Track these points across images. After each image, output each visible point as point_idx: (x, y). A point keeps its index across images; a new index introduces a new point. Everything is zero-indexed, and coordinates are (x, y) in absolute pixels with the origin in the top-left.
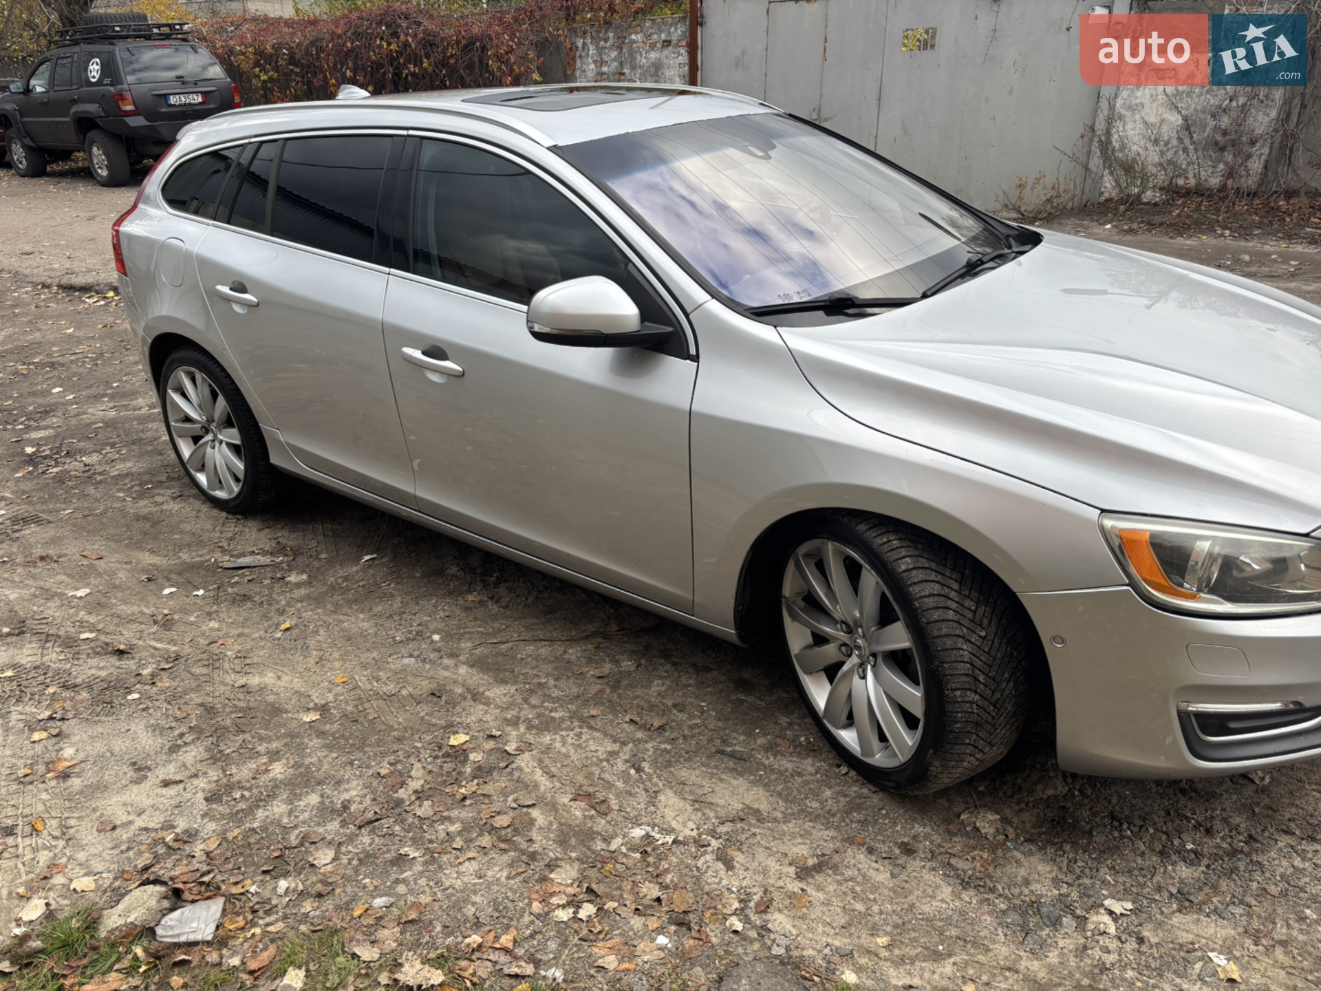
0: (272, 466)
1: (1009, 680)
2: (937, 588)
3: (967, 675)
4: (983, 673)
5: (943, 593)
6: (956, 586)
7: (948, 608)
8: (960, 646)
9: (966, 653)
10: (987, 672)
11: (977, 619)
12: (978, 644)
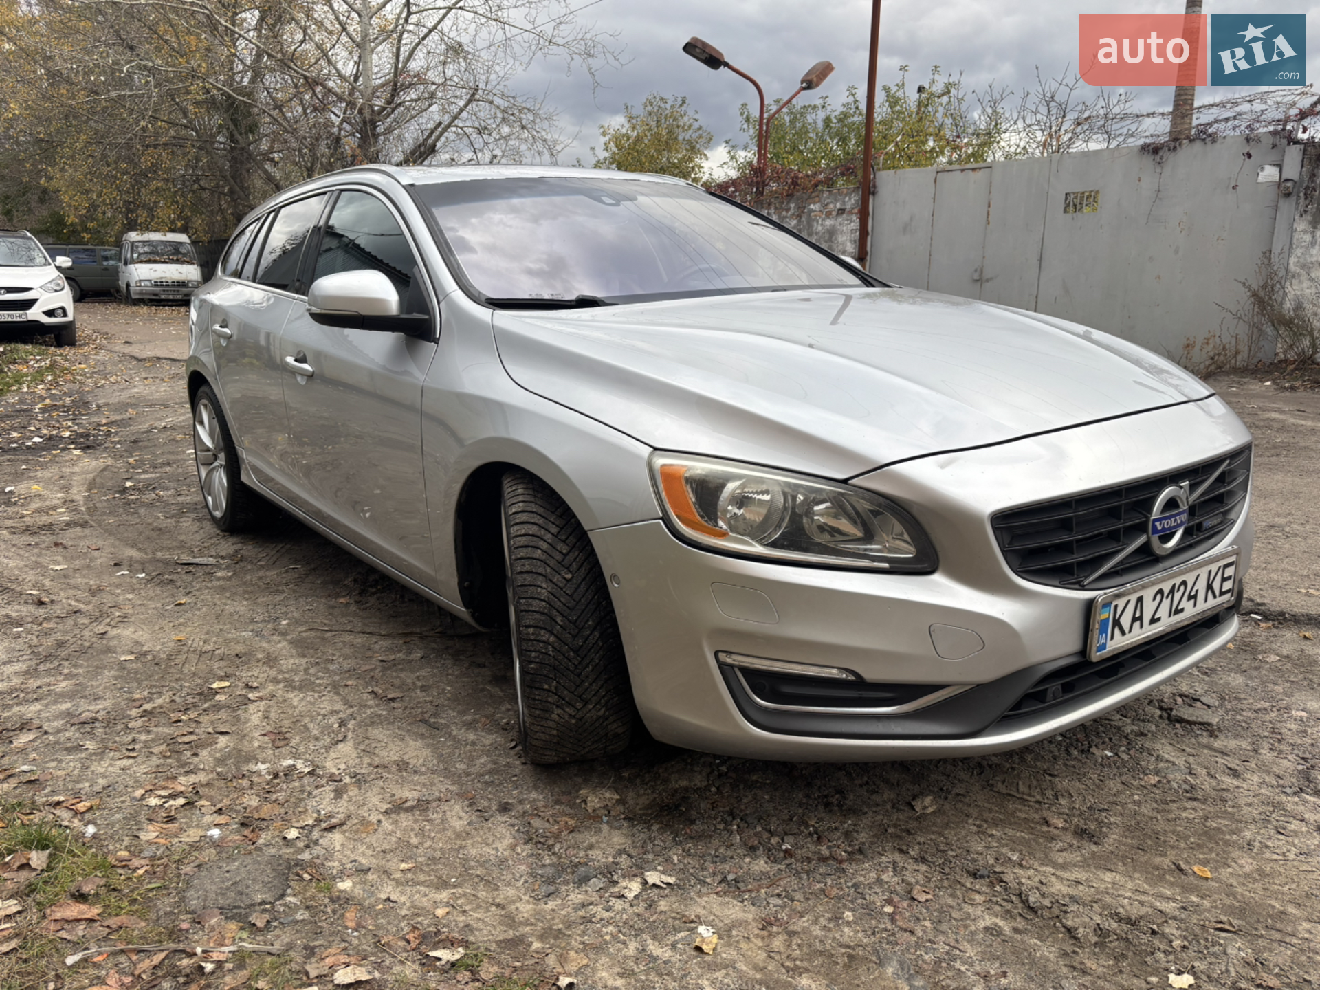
0: (243, 484)
1: (595, 629)
2: (533, 529)
3: (543, 613)
4: (562, 615)
5: (539, 534)
6: (554, 530)
7: (537, 548)
8: (539, 583)
9: (543, 591)
10: (565, 614)
11: (565, 562)
12: (561, 585)
